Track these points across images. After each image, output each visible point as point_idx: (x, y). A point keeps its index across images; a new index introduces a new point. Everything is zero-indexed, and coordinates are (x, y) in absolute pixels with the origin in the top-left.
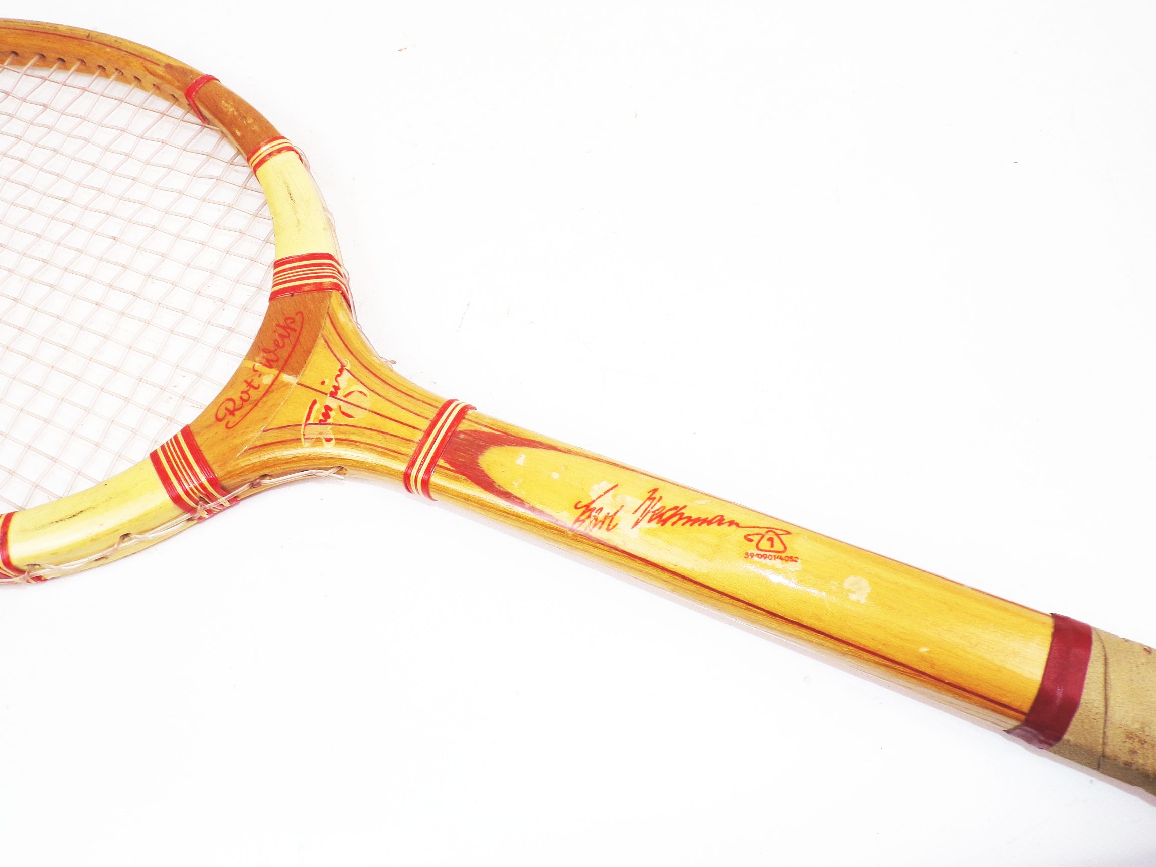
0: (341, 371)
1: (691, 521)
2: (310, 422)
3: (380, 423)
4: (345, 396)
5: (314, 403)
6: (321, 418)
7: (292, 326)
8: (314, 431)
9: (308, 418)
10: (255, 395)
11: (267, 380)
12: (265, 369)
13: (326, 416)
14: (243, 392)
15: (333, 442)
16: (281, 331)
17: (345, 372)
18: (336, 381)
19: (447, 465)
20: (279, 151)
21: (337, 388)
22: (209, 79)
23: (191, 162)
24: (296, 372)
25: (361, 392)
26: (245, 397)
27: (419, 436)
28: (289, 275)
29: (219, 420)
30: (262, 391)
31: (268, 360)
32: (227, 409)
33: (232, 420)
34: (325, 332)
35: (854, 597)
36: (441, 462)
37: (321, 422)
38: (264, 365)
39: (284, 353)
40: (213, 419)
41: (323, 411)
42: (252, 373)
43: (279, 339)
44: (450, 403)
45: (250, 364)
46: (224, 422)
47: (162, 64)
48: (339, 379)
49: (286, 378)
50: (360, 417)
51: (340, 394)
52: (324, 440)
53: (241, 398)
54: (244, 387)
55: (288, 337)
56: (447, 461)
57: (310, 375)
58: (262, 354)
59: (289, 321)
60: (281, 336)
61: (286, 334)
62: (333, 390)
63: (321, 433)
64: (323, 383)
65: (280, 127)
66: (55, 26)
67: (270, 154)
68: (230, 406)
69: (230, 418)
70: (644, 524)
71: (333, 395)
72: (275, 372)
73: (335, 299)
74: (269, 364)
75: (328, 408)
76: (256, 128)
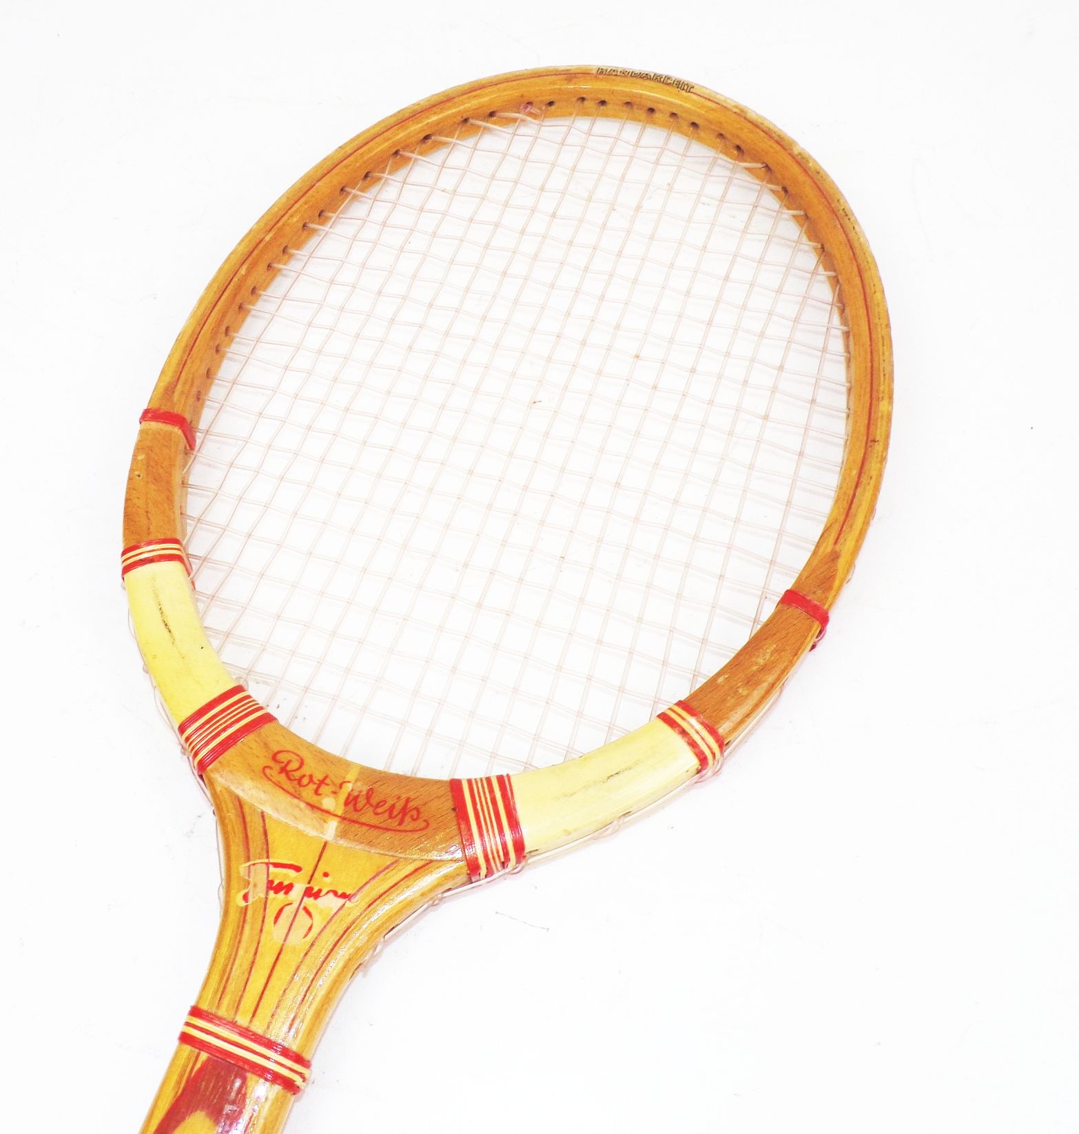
0: (344, 896)
2: (272, 869)
3: (265, 961)
4: (306, 909)
5: (298, 869)
6: (276, 882)
7: (407, 819)
8: (259, 876)
9: (277, 865)
10: (308, 793)
11: (328, 803)
12: (342, 796)
13: (279, 888)
14: (311, 777)
15: (243, 904)
16: (399, 806)
17: (341, 901)
18: (328, 893)
19: (198, 1065)
21: (317, 895)
25: (310, 929)
26: (305, 781)
27: (242, 1020)
28: (484, 800)
29: (274, 758)
30: (314, 799)
31: (356, 798)
32: (289, 762)
33: (274, 773)
34: (399, 864)
36: (204, 1056)
37: (270, 884)
38: (349, 795)
39: (368, 816)
40: (276, 749)
41: (286, 883)
42: (338, 782)
43: (387, 806)
45: (351, 776)
46: (272, 764)
47: (838, 548)
48: (331, 895)
49: (333, 825)
50: (274, 934)
51: (309, 901)
52: (246, 891)
53: (304, 776)
54: (318, 776)
55: (391, 817)
56: (205, 1065)
57: (337, 856)
58: (365, 789)
59: (414, 813)
60: (393, 806)
61: (395, 813)
62: (316, 889)
63: (255, 885)
64: (326, 875)
67: (683, 733)
68: (294, 765)
69: (277, 767)
71: (309, 892)
72: (340, 810)
74: (351, 801)
75: (289, 888)
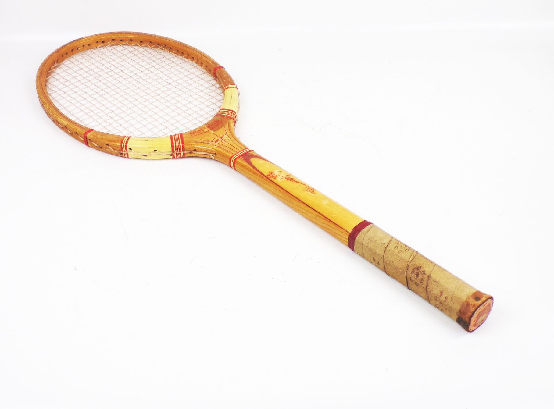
1: (295, 181)
8: (212, 143)
13: (217, 141)
20: (233, 87)
21: (223, 137)
22: (222, 67)
23: (207, 85)
24: (214, 131)
28: (222, 112)
34: (226, 126)
35: (324, 203)
37: (215, 142)
44: (248, 148)
50: (225, 144)
57: (217, 133)
65: (236, 83)
66: (186, 45)
68: (195, 132)
70: (283, 179)
72: (209, 129)
73: (232, 121)
76: (230, 81)
